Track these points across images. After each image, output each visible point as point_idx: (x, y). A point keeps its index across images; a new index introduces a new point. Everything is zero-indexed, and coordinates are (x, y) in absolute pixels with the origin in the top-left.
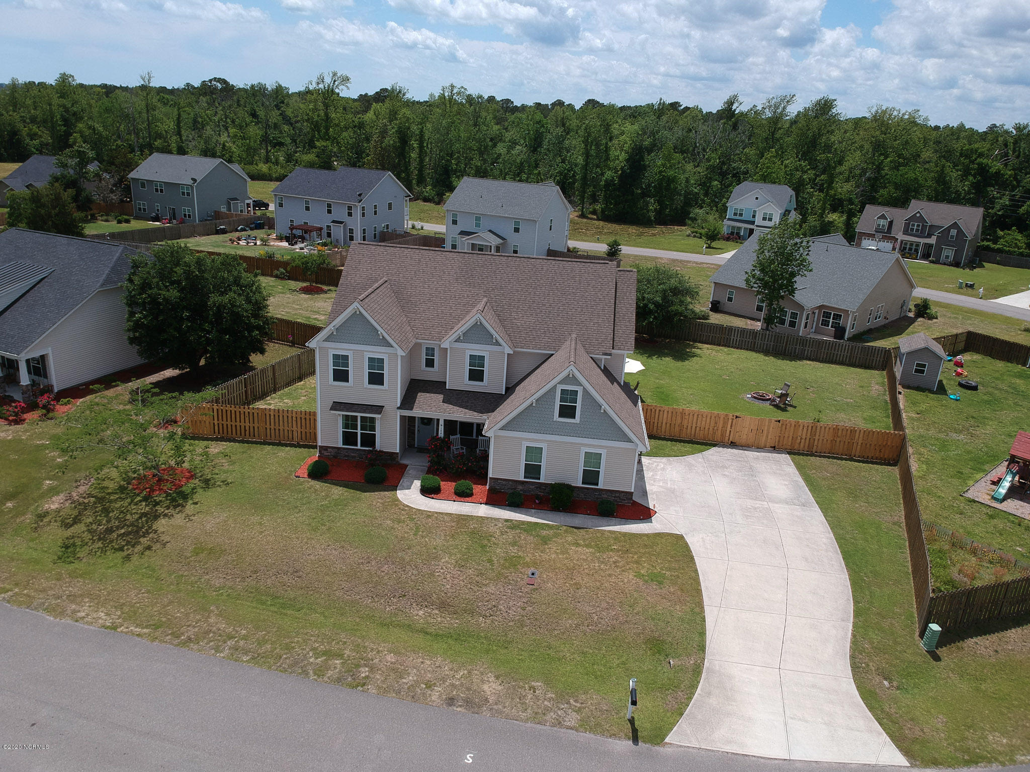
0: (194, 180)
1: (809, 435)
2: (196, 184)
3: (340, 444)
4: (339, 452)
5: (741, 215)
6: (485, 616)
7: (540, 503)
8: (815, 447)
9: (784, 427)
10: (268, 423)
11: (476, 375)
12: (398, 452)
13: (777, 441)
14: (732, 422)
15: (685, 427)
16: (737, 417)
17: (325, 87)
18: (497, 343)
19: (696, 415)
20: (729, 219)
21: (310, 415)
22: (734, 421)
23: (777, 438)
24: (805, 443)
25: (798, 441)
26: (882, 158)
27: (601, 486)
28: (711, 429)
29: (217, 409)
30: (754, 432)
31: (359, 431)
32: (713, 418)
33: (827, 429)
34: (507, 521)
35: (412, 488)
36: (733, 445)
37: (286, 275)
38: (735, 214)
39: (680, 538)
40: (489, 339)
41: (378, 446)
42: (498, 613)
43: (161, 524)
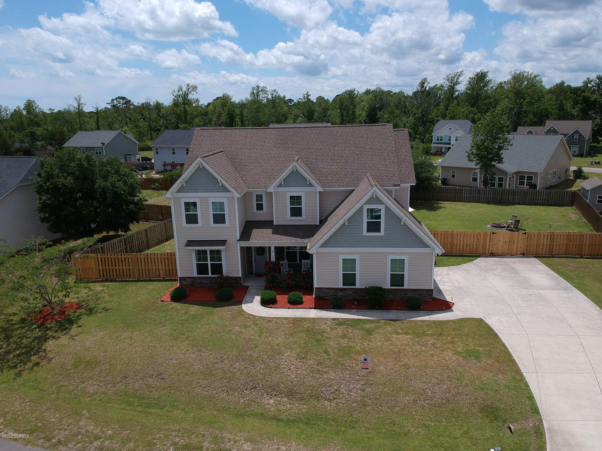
0: (103, 144)
1: (548, 242)
2: (104, 146)
3: (195, 275)
4: (195, 281)
5: (441, 140)
6: (329, 400)
7: (358, 304)
8: (554, 252)
9: (529, 238)
10: (140, 265)
11: (296, 212)
12: (241, 276)
13: (525, 249)
14: (490, 238)
15: (455, 245)
16: (493, 233)
17: (183, 93)
18: (311, 185)
19: (462, 235)
20: (434, 143)
21: (171, 255)
22: (492, 237)
23: (525, 247)
24: (546, 248)
25: (541, 248)
26: (522, 100)
27: (406, 287)
28: (475, 244)
29: (101, 258)
30: (507, 244)
31: (209, 263)
32: (475, 236)
33: (562, 236)
34: (334, 319)
35: (254, 302)
36: (492, 255)
37: (160, 188)
38: (438, 140)
39: (480, 321)
40: (304, 182)
41: (225, 273)
42: (341, 396)
43: (50, 345)
